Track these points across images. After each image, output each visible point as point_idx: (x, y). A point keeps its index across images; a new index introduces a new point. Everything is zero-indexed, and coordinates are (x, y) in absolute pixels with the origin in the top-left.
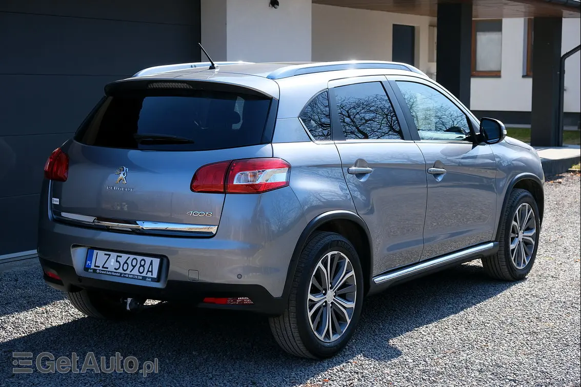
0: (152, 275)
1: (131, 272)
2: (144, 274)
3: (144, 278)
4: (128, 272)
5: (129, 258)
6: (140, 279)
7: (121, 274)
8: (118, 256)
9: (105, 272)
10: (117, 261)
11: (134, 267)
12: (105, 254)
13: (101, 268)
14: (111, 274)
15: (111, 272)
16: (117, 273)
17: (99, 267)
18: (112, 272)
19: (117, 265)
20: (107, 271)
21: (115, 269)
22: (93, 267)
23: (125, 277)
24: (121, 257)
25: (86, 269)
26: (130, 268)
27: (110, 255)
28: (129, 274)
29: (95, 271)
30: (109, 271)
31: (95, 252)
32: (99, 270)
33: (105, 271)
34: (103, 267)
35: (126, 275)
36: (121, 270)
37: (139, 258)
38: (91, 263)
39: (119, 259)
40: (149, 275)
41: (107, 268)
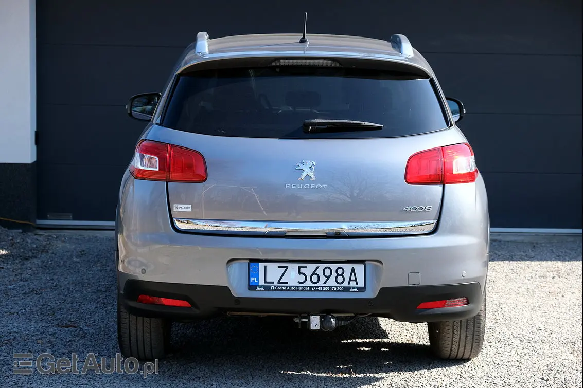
0: (357, 284)
1: (325, 283)
2: (345, 284)
3: (347, 289)
4: (321, 284)
5: (318, 267)
6: (341, 291)
7: (311, 287)
8: (300, 268)
9: (285, 288)
10: (300, 273)
11: (328, 277)
12: (279, 267)
13: (276, 284)
14: (295, 289)
15: (294, 286)
16: (303, 287)
17: (273, 283)
18: (296, 287)
19: (302, 278)
20: (287, 287)
21: (299, 282)
22: (261, 283)
23: (318, 290)
24: (306, 267)
25: (252, 287)
26: (323, 279)
27: (287, 267)
28: (323, 287)
29: (267, 288)
30: (290, 287)
31: (262, 265)
32: (275, 286)
33: (284, 286)
34: (279, 282)
35: (319, 289)
36: (308, 283)
37: (334, 267)
38: (258, 279)
39: (302, 270)
40: (353, 284)
41: (287, 283)
